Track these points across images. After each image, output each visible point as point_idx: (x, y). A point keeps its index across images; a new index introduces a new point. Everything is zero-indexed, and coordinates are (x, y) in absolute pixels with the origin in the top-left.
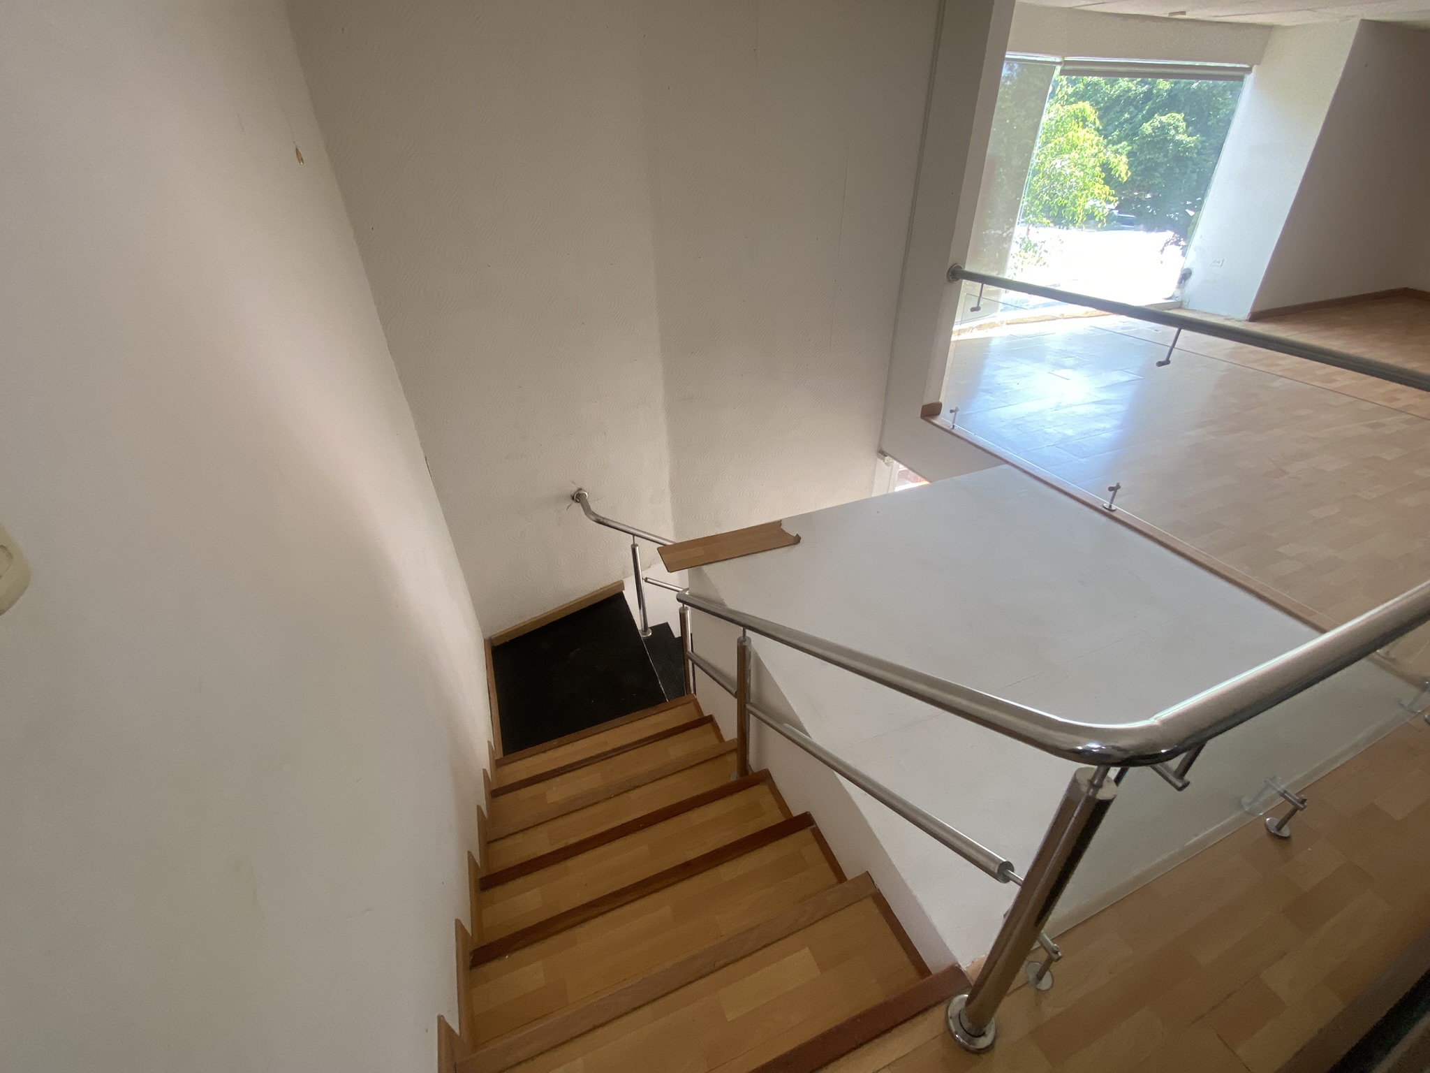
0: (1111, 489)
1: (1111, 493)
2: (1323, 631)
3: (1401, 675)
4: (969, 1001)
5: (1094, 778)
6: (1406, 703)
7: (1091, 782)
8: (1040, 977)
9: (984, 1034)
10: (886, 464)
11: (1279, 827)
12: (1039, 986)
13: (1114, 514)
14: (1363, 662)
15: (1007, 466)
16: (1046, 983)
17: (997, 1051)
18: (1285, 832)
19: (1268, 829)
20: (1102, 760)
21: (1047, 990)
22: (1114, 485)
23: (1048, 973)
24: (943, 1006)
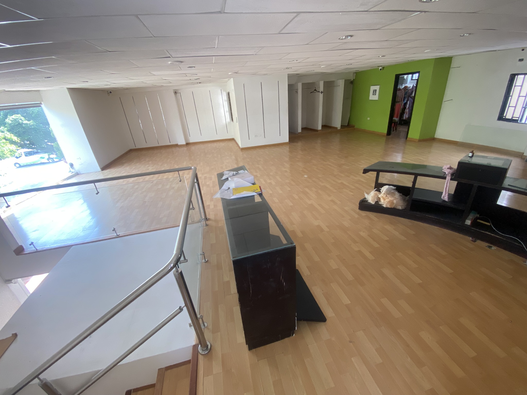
0: (113, 230)
1: (114, 231)
2: (179, 226)
3: (196, 223)
4: (201, 346)
5: (176, 271)
6: (201, 226)
7: (177, 272)
8: (204, 325)
9: (208, 345)
10: (15, 283)
11: (205, 260)
12: (206, 327)
13: (120, 236)
14: (187, 225)
15: (73, 247)
16: (206, 324)
17: (212, 344)
18: (207, 260)
19: (205, 262)
20: (174, 266)
21: (207, 325)
22: (113, 229)
23: (205, 323)
24: (199, 354)
